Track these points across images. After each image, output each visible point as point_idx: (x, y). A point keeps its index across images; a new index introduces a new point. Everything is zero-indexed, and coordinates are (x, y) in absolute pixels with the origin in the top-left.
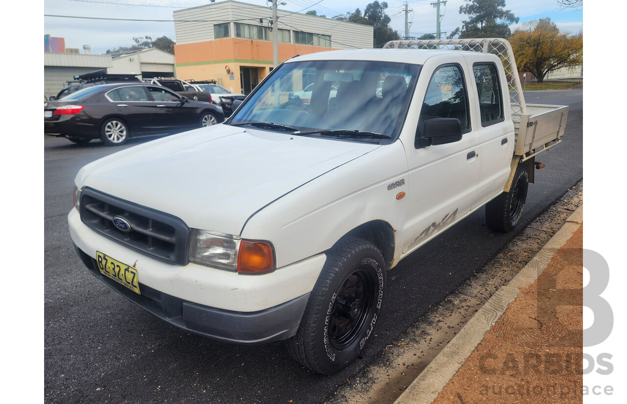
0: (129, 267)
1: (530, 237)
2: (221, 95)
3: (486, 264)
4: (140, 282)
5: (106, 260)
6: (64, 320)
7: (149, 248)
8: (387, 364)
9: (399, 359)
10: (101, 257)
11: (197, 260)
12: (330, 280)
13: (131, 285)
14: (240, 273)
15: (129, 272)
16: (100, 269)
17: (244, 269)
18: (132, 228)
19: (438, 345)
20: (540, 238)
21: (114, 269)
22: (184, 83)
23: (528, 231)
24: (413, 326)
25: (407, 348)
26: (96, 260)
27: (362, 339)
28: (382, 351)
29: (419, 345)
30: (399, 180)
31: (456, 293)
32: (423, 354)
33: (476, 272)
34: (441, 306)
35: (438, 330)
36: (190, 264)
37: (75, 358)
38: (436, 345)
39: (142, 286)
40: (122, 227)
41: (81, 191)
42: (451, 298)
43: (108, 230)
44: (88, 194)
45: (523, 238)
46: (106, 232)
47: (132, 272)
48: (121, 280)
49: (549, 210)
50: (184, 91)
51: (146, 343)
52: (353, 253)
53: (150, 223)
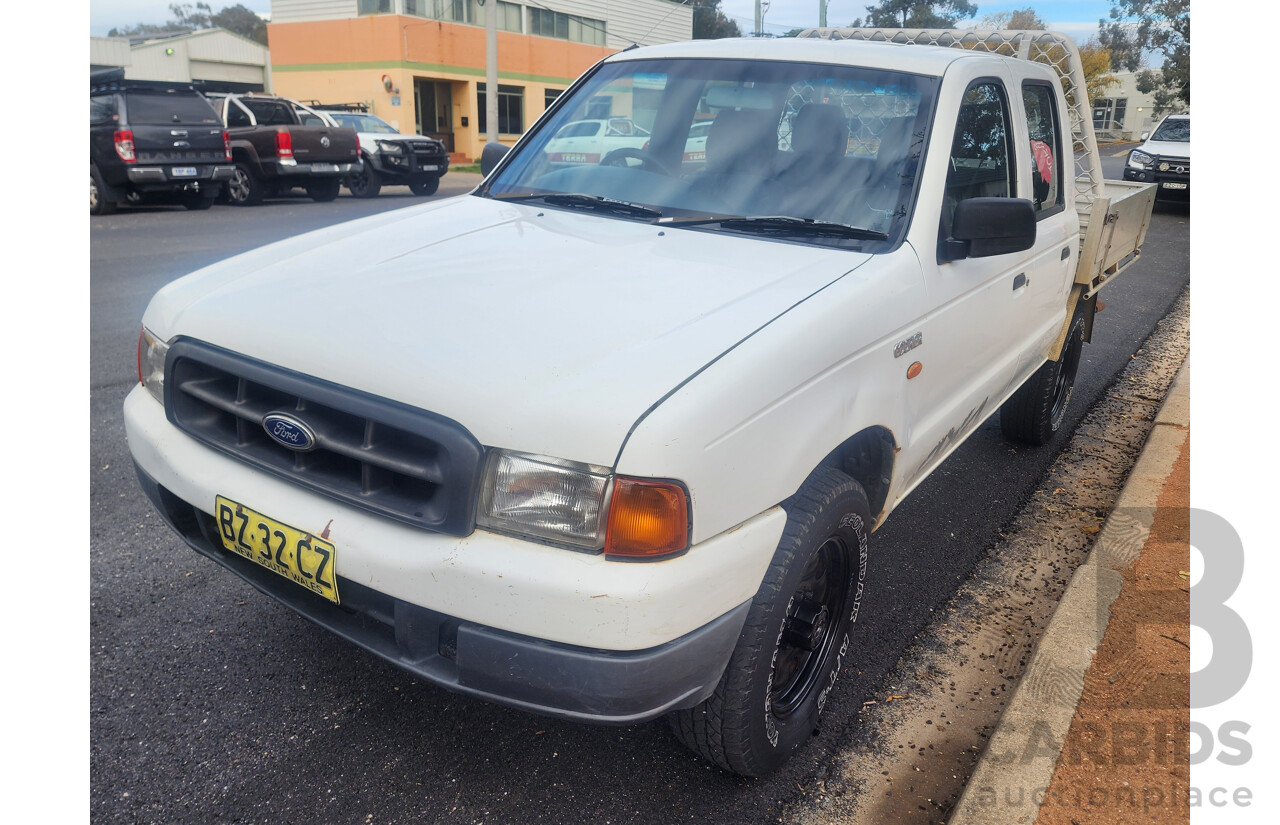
0: (310, 536)
1: (1087, 456)
2: (380, 137)
3: (1017, 513)
4: (342, 574)
5: (246, 519)
6: (106, 652)
7: (364, 491)
8: (874, 747)
9: (897, 733)
10: (229, 510)
11: (499, 524)
12: (786, 567)
13: (314, 580)
14: (609, 558)
15: (309, 548)
16: (225, 541)
17: (622, 549)
18: (317, 443)
19: (973, 700)
20: (1106, 457)
21: (266, 541)
22: (299, 108)
23: (1079, 442)
24: (907, 657)
25: (908, 707)
26: (214, 519)
27: (819, 692)
28: (856, 716)
29: (931, 699)
30: (914, 334)
31: (974, 578)
32: (945, 720)
33: (1003, 532)
34: (953, 608)
35: (961, 664)
36: (479, 533)
37: (148, 748)
38: (967, 699)
39: (343, 583)
40: (289, 440)
41: (168, 347)
42: (967, 590)
43: (245, 445)
44: (189, 356)
45: (1072, 457)
46: (239, 448)
47: (318, 550)
48: (286, 566)
49: (1108, 399)
50: (298, 123)
51: (316, 707)
52: (828, 502)
53: (369, 433)
